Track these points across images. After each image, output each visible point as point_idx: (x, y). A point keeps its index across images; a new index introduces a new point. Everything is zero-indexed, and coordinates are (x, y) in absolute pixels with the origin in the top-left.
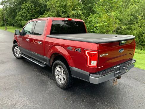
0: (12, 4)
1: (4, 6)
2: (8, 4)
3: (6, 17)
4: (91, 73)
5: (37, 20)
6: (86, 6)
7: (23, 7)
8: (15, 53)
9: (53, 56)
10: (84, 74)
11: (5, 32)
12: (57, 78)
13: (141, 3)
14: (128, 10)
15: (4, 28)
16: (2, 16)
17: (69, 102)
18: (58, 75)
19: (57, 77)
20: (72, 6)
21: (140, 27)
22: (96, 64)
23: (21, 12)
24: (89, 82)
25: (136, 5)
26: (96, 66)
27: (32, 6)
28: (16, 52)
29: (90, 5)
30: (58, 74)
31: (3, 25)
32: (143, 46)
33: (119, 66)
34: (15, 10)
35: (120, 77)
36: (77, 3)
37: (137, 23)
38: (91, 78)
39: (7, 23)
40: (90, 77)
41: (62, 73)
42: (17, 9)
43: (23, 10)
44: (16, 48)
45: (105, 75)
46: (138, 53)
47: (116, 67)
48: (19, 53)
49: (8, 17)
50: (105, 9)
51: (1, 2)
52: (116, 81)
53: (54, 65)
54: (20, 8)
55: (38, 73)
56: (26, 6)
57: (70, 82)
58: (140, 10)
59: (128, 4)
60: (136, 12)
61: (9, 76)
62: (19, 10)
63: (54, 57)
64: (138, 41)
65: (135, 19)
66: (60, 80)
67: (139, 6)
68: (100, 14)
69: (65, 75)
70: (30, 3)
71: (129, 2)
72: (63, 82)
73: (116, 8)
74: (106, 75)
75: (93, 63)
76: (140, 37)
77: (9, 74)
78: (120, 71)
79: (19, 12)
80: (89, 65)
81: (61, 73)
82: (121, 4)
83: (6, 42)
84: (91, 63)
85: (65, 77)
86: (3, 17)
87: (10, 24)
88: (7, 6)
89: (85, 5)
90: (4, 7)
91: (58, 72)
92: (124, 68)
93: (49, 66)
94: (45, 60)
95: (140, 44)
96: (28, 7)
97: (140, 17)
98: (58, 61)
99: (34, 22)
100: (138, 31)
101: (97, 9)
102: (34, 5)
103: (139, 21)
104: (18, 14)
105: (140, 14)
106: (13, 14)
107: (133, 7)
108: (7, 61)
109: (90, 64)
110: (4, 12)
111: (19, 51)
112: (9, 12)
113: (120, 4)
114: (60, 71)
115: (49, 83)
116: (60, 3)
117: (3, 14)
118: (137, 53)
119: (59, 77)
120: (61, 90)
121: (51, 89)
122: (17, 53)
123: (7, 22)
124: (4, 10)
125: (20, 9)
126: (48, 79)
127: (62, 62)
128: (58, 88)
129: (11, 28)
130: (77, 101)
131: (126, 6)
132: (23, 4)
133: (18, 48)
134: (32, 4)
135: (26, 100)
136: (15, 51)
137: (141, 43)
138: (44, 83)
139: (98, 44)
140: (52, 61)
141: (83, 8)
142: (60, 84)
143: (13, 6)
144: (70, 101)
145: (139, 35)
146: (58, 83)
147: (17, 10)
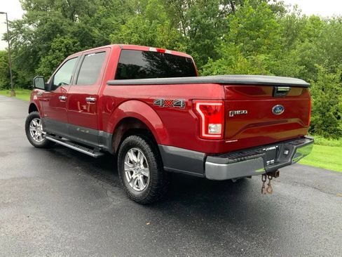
0: (30, 39)
1: (12, 43)
2: (20, 39)
3: (13, 68)
4: (208, 154)
5: (86, 53)
6: (198, 45)
7: (54, 45)
8: (32, 134)
9: (121, 128)
10: (193, 157)
11: (10, 99)
12: (129, 181)
13: (322, 37)
14: (293, 52)
15: (8, 93)
16: (5, 66)
17: (156, 231)
18: (132, 173)
19: (128, 177)
20: (168, 44)
21: (323, 90)
22: (220, 133)
23: (49, 57)
24: (205, 178)
25: (311, 41)
26: (220, 136)
27: (75, 43)
28: (35, 132)
29: (207, 41)
30: (132, 169)
31: (7, 87)
32: (331, 133)
33: (274, 148)
34: (35, 52)
35: (278, 173)
36: (178, 36)
37: (316, 81)
38: (209, 165)
39: (17, 81)
40: (207, 163)
41: (142, 166)
42: (40, 50)
43: (54, 51)
44: (34, 122)
45: (241, 160)
46: (321, 144)
47: (267, 149)
48: (40, 135)
49: (19, 68)
50: (242, 50)
51: (5, 34)
52: (269, 185)
53: (121, 148)
54: (48, 48)
55: (83, 175)
56: (63, 42)
57: (158, 185)
58: (320, 53)
59: (292, 40)
60: (312, 58)
61: (13, 180)
62: (45, 51)
63: (123, 130)
64: (320, 122)
65: (310, 73)
66: (137, 184)
67: (319, 43)
68: (231, 59)
69: (147, 169)
70: (72, 38)
71: (296, 36)
72: (143, 187)
73: (267, 49)
74: (245, 160)
75: (213, 130)
76: (323, 114)
77: (13, 177)
78: (278, 160)
79: (44, 57)
80: (204, 135)
81: (138, 167)
82: (278, 37)
83: (12, 117)
84: (209, 131)
85: (147, 175)
86: (8, 69)
87: (23, 83)
88: (19, 42)
89: (197, 41)
90: (13, 47)
91: (131, 166)
92: (287, 152)
93: (111, 152)
94: (101, 140)
95: (325, 130)
96: (66, 45)
97: (321, 68)
98: (131, 138)
99: (79, 58)
100: (319, 98)
101: (224, 49)
102: (81, 41)
103: (320, 78)
104: (43, 60)
105: (320, 61)
106: (31, 61)
107: (304, 45)
108: (11, 152)
109: (207, 132)
110: (12, 56)
111: (42, 129)
112: (21, 57)
113: (274, 39)
114: (136, 161)
115: (109, 193)
116: (140, 37)
117: (7, 62)
118: (318, 144)
119: (134, 176)
120: (137, 206)
121: (114, 205)
122: (36, 134)
123: (16, 79)
124: (11, 53)
125: (48, 51)
126: (108, 186)
127: (141, 139)
128: (131, 203)
129: (23, 94)
130: (177, 229)
131: (290, 44)
132: (55, 40)
133: (38, 121)
134: (75, 39)
135: (52, 225)
136: (32, 128)
137: (328, 126)
138: (98, 194)
139: (225, 86)
140: (118, 140)
141: (193, 47)
142: (136, 193)
143: (32, 42)
144: (160, 229)
145: (321, 108)
146: (132, 192)
147: (40, 53)
